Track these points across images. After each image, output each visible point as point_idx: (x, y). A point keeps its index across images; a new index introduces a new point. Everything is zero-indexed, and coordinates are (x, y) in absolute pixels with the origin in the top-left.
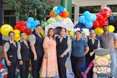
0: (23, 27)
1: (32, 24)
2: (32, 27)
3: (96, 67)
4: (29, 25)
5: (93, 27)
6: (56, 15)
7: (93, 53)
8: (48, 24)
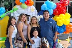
5: (53, 14)
6: (22, 3)
8: (14, 11)
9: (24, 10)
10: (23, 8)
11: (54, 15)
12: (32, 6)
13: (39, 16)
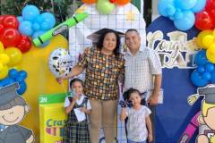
0: (11, 33)
1: (33, 23)
2: (34, 31)
3: (206, 134)
4: (25, 27)
5: (194, 27)
7: (197, 96)
8: (77, 22)
9: (104, 19)
10: (102, 13)
11: (201, 31)
12: (130, 4)
13: (150, 33)
